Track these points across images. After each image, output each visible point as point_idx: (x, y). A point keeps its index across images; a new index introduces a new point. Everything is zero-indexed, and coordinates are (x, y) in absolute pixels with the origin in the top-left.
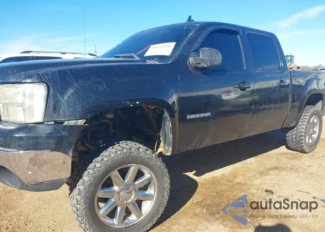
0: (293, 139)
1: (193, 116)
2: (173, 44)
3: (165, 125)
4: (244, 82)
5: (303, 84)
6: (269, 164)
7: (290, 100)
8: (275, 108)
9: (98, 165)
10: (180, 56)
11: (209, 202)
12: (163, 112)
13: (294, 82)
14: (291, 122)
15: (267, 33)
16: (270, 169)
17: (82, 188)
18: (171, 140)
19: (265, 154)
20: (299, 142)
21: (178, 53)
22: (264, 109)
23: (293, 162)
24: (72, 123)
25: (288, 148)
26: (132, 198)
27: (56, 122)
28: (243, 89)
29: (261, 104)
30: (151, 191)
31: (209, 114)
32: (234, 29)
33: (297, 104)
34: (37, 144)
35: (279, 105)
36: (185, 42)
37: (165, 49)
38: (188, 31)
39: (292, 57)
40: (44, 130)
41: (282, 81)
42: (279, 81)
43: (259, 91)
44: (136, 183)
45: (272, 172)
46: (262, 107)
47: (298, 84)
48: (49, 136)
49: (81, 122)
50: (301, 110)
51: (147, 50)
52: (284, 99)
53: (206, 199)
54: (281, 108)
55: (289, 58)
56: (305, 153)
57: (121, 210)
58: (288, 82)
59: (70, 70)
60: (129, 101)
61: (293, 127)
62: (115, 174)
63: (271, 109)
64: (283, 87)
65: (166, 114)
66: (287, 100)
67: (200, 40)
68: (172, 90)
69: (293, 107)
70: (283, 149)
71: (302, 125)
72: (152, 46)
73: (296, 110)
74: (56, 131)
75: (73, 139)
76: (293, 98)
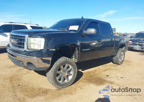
0: (115, 60)
1: (84, 50)
2: (78, 26)
3: (75, 52)
4: (100, 39)
5: (119, 41)
6: (107, 68)
7: (114, 46)
8: (109, 49)
9: (58, 63)
10: (81, 30)
11: (88, 78)
12: (75, 48)
13: (116, 40)
14: (114, 54)
15: (107, 23)
16: (107, 69)
17: (53, 70)
18: (77, 57)
19: (105, 65)
20: (117, 61)
21: (80, 29)
22: (106, 49)
23: (115, 67)
24: (52, 50)
25: (113, 63)
26: (66, 74)
27: (47, 50)
28: (100, 42)
29: (105, 47)
30: (71, 73)
31: (89, 49)
32: (97, 22)
33: (117, 47)
34: (42, 56)
35: (111, 48)
36: (82, 26)
37: (75, 28)
38: (83, 22)
39: (115, 29)
40: (44, 51)
41: (112, 39)
42: (111, 39)
43: (104, 42)
44: (67, 70)
45: (108, 70)
46: (105, 48)
47: (117, 40)
48: (46, 53)
49: (54, 50)
50: (118, 50)
51: (69, 28)
52: (112, 46)
53: (87, 78)
54: (111, 49)
55: (114, 29)
56: (119, 65)
57: (63, 78)
58: (113, 39)
59: (51, 34)
60: (67, 44)
61: (115, 55)
62: (62, 67)
63: (108, 49)
64: (112, 41)
65: (76, 49)
66: (113, 46)
67: (87, 25)
68: (78, 40)
69: (115, 49)
70: (111, 63)
71: (118, 55)
72: (71, 26)
73: (116, 50)
74: (47, 52)
75: (52, 55)
76: (115, 45)
